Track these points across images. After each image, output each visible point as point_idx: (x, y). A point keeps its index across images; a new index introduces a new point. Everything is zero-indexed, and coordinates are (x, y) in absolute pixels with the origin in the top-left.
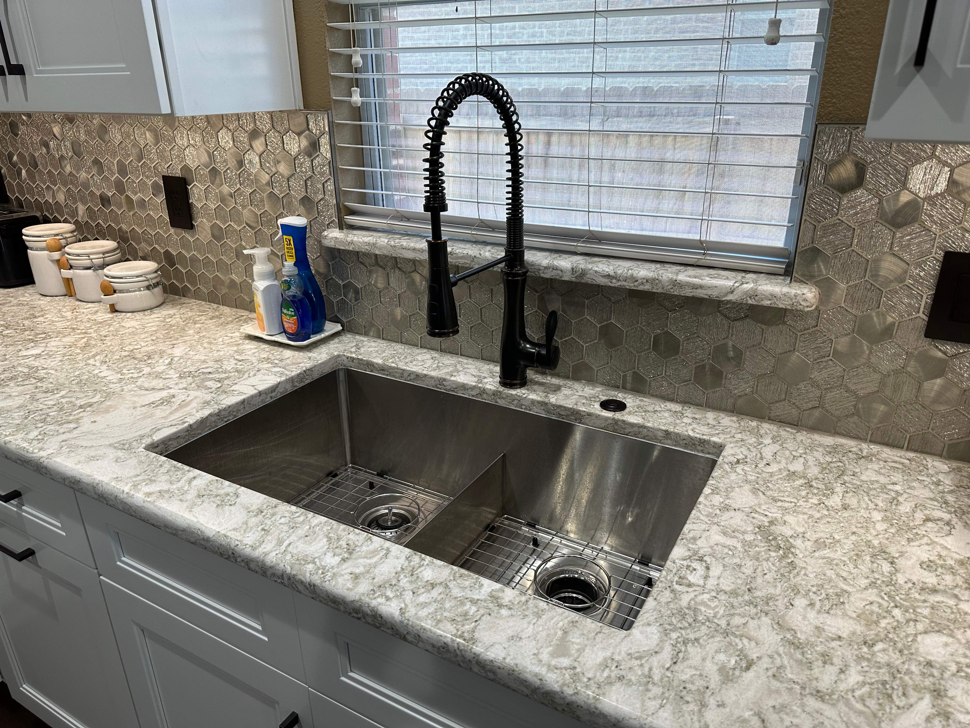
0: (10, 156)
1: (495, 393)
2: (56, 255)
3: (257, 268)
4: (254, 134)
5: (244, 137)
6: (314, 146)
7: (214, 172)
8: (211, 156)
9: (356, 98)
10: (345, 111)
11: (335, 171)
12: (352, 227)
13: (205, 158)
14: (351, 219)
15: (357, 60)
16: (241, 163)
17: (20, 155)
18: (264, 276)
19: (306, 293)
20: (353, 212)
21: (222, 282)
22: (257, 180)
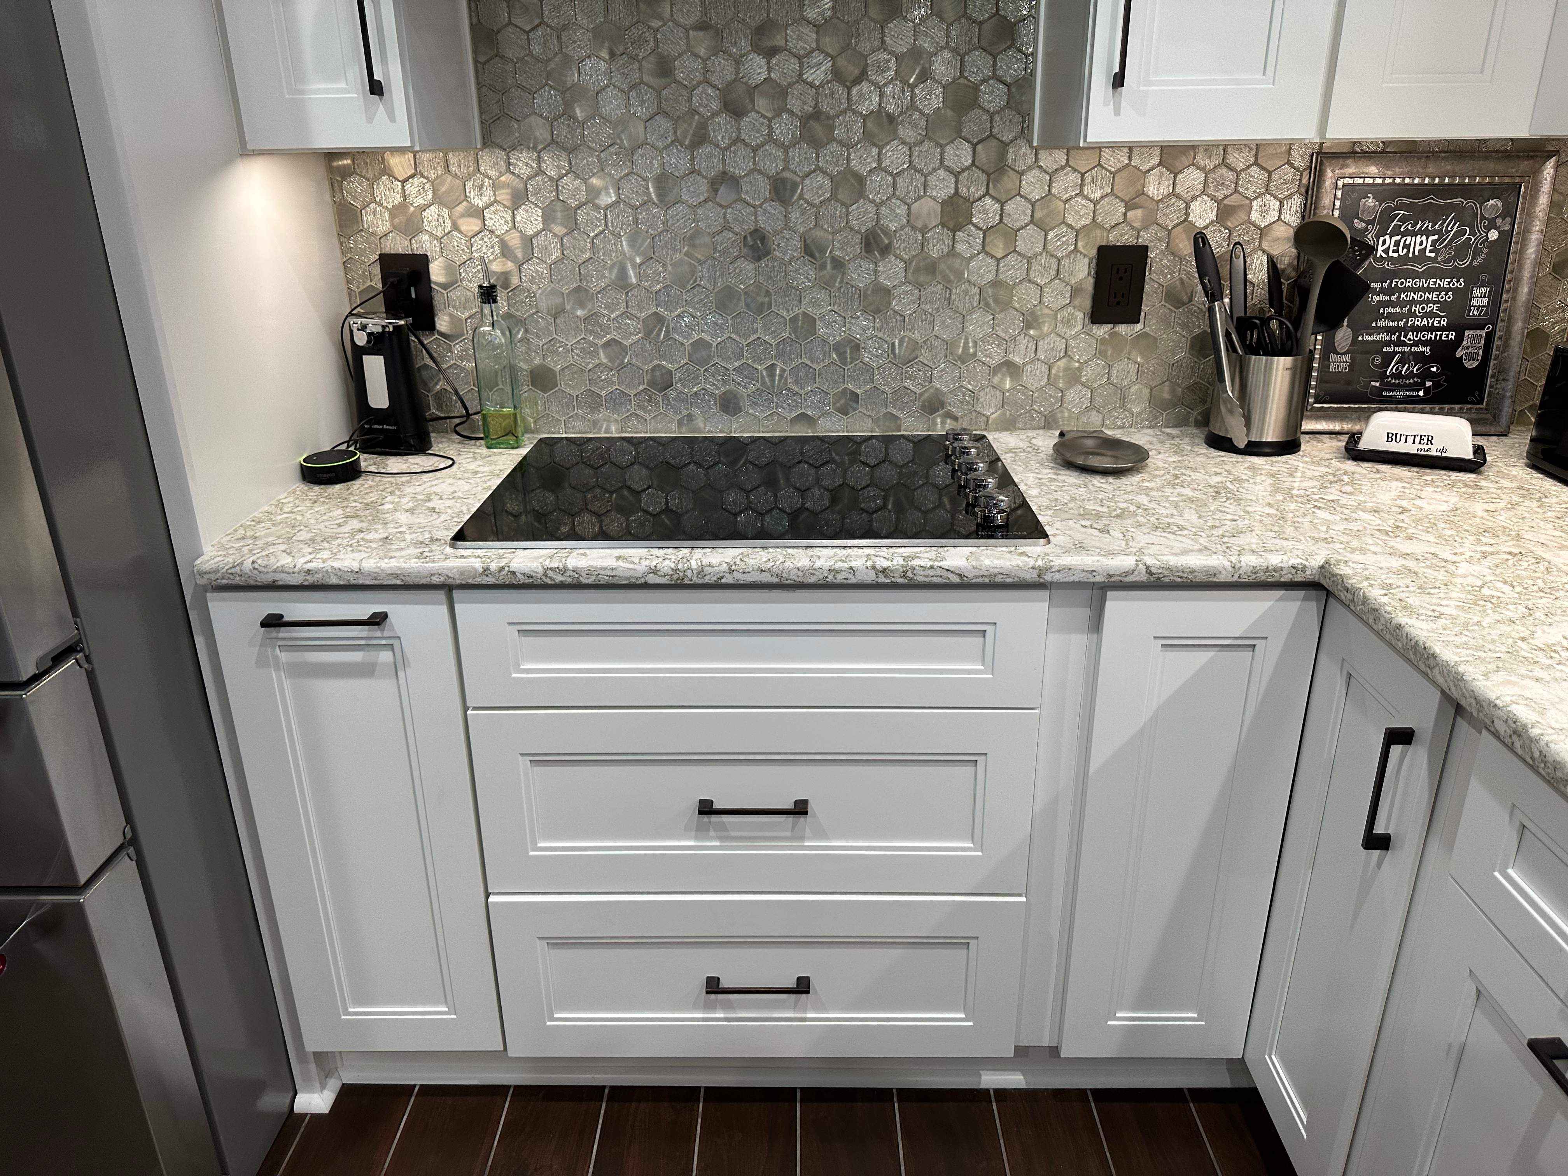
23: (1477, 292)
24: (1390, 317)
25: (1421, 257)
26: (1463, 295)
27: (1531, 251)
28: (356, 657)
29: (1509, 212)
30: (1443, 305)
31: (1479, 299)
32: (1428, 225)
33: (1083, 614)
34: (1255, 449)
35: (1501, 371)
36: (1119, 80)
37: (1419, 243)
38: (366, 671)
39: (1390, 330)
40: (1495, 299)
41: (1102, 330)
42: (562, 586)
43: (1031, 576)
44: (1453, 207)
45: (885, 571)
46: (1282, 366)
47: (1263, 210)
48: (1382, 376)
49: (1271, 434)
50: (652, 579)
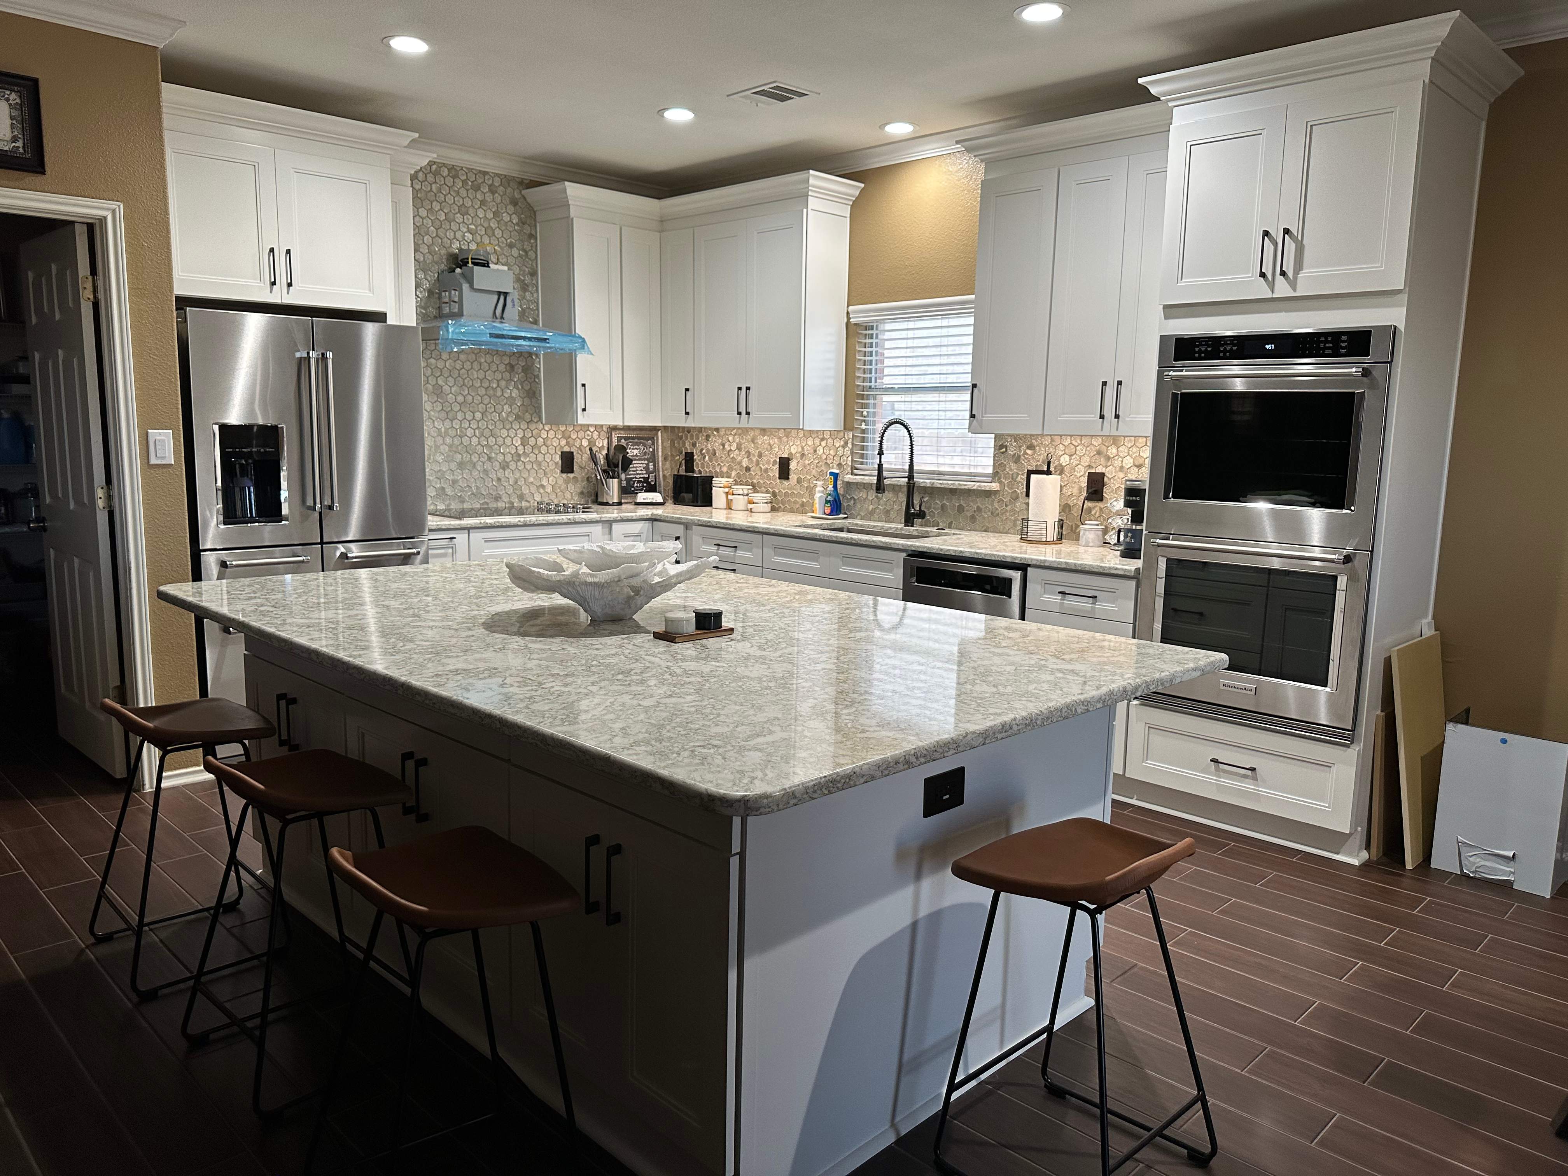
0: (702, 450)
1: (901, 529)
2: (727, 490)
3: (817, 489)
4: (823, 439)
5: (817, 441)
6: (846, 443)
7: (803, 455)
8: (803, 448)
9: (863, 426)
10: (859, 431)
11: (852, 453)
12: (856, 475)
13: (800, 449)
14: (856, 472)
15: (865, 413)
16: (815, 451)
17: (708, 450)
18: (819, 492)
19: (835, 499)
20: (857, 469)
21: (798, 502)
22: (821, 457)
23: (651, 464)
24: (633, 471)
25: (636, 455)
26: (647, 465)
27: (660, 454)
28: (442, 551)
29: (653, 444)
30: (644, 468)
31: (651, 466)
32: (636, 447)
33: (607, 530)
34: (613, 504)
35: (660, 485)
36: (584, 410)
37: (636, 452)
38: (444, 555)
39: (634, 474)
40: (655, 466)
41: (564, 475)
42: (498, 527)
43: (599, 519)
44: (641, 443)
45: (569, 519)
46: (616, 480)
47: (599, 443)
48: (634, 487)
49: (616, 500)
50: (519, 524)
